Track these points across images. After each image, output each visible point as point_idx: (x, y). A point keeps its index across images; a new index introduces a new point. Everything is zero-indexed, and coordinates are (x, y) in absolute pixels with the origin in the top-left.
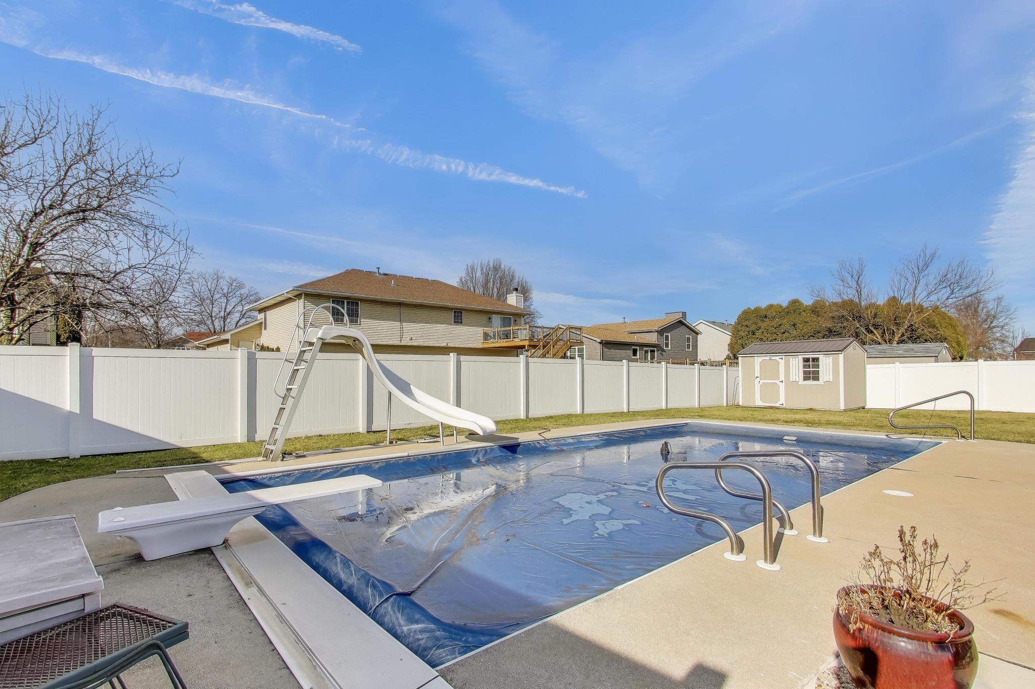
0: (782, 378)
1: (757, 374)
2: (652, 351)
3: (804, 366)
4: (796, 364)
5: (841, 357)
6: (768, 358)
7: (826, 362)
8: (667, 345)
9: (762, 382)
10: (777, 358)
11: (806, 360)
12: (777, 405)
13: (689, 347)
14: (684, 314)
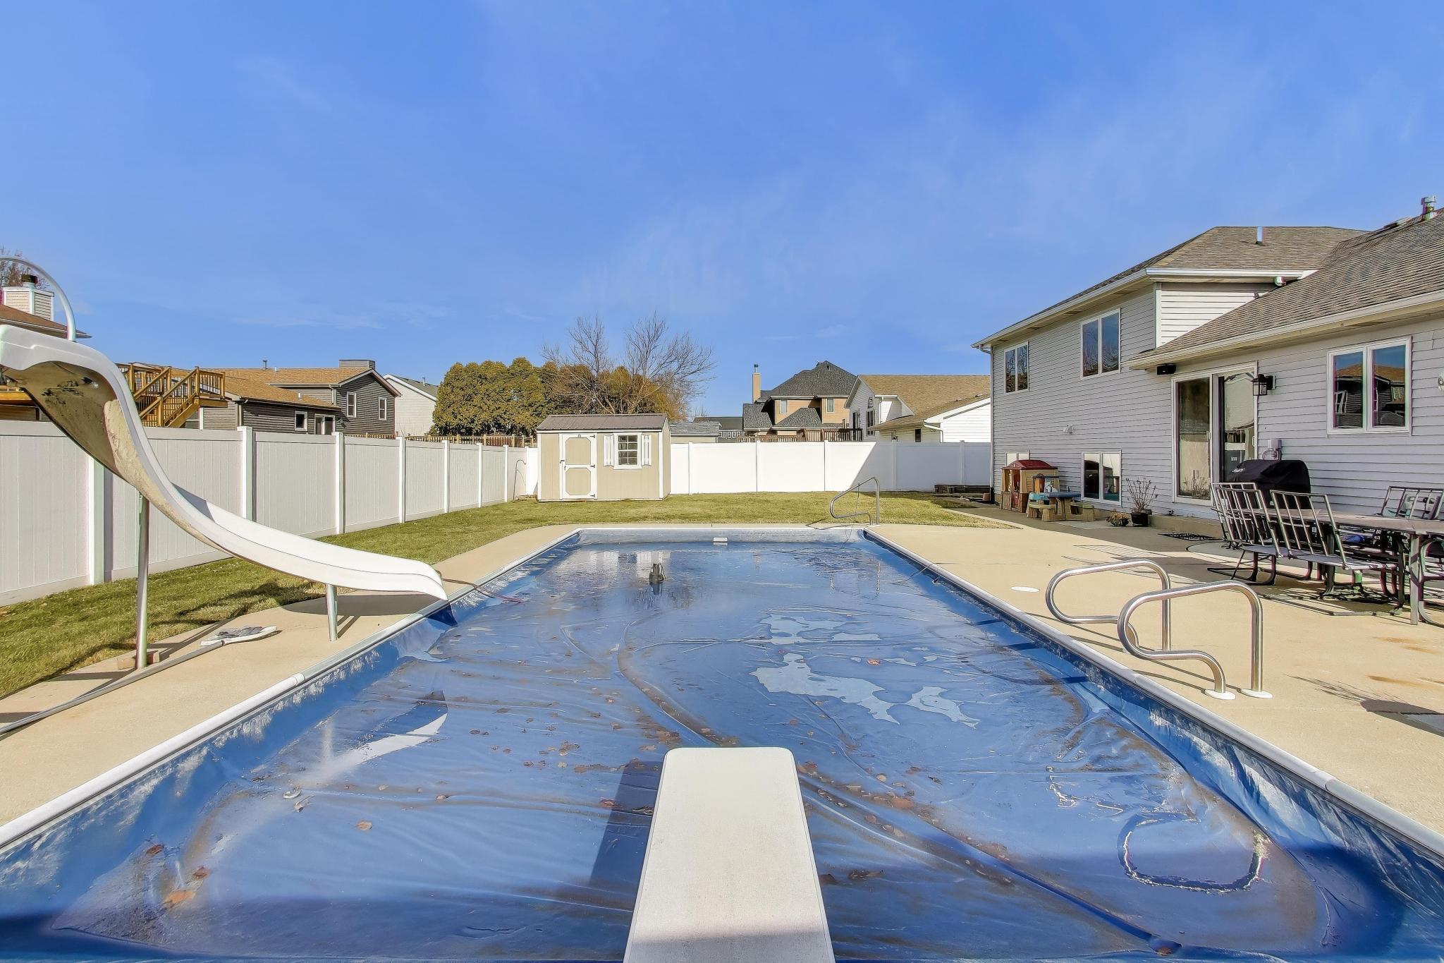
0: (594, 462)
1: (562, 456)
2: (329, 420)
3: (621, 447)
4: (611, 442)
5: (661, 434)
6: (576, 435)
7: (644, 440)
8: (351, 412)
9: (568, 467)
10: (588, 436)
11: (623, 438)
12: (588, 496)
13: (382, 416)
14: (372, 364)
